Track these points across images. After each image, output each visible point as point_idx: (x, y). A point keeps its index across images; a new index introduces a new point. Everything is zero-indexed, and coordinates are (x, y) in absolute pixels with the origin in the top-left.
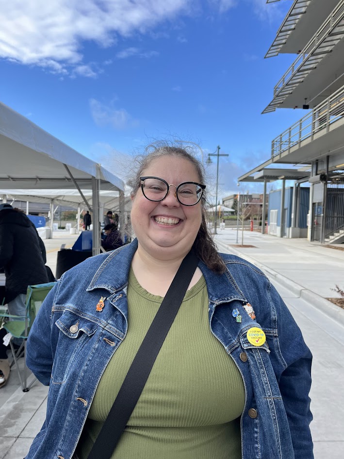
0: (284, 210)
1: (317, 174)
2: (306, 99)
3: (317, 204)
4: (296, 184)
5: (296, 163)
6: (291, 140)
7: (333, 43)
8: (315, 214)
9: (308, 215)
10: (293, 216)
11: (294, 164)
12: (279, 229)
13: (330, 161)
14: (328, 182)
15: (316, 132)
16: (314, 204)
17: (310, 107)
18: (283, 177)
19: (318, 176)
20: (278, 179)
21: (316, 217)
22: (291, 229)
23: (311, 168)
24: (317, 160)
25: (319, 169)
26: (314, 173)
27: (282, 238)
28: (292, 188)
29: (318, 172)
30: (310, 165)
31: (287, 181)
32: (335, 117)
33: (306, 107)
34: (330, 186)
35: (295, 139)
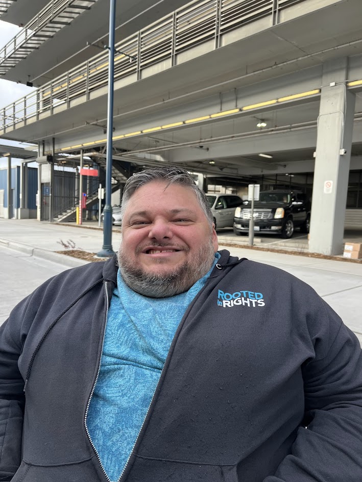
0: (11, 191)
1: (44, 155)
2: (29, 76)
3: (45, 185)
4: (23, 164)
5: (22, 141)
6: (16, 116)
7: (73, 16)
8: (43, 194)
9: (37, 195)
10: (21, 197)
11: (20, 142)
12: (6, 210)
13: (55, 143)
14: (55, 164)
15: (41, 112)
16: (42, 184)
17: (34, 85)
18: (9, 154)
19: (45, 157)
20: (3, 156)
21: (44, 197)
22: (19, 210)
23: (38, 148)
24: (44, 141)
25: (46, 149)
26: (41, 154)
27: (10, 220)
28: (19, 167)
29: (45, 153)
30: (37, 145)
31: (13, 159)
32: (59, 100)
33: (30, 84)
34: (56, 168)
35: (20, 115)
